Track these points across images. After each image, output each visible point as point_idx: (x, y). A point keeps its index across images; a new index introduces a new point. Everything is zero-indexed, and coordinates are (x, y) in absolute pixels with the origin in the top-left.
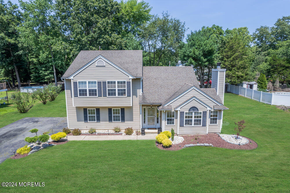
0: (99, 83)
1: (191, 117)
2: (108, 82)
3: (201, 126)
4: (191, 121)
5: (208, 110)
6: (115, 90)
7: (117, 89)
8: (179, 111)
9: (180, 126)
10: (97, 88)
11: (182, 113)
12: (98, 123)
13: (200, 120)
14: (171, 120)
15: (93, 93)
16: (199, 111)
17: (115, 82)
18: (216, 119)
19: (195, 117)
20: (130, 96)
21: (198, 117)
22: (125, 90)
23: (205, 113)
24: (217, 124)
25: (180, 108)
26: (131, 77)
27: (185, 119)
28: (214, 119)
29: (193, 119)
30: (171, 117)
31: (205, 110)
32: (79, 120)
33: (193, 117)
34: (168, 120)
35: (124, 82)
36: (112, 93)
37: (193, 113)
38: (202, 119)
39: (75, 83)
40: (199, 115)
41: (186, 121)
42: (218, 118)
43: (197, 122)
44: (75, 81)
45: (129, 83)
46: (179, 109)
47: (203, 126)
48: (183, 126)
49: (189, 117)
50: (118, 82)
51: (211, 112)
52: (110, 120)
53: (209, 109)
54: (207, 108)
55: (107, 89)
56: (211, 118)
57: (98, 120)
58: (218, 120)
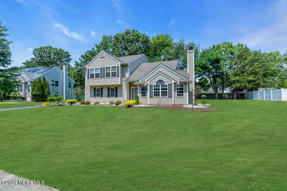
0: (101, 69)
1: (159, 89)
2: (106, 68)
3: (168, 97)
4: (159, 92)
5: (172, 83)
6: (110, 73)
7: (111, 72)
8: (149, 84)
9: (150, 97)
10: (100, 73)
11: (151, 86)
12: (102, 99)
13: (167, 92)
14: (144, 93)
15: (97, 76)
16: (165, 84)
17: (110, 67)
18: (183, 92)
19: (162, 89)
20: (119, 77)
21: (164, 89)
22: (116, 72)
23: (170, 85)
24: (184, 97)
25: (150, 82)
26: (119, 63)
27: (153, 91)
28: (180, 92)
29: (160, 91)
30: (144, 90)
31: (170, 82)
32: (91, 96)
33: (160, 89)
34: (142, 93)
35: (116, 67)
36: (108, 75)
37: (160, 86)
38: (168, 91)
39: (88, 70)
40: (165, 88)
41: (155, 92)
42: (184, 90)
43: (164, 94)
44: (88, 68)
45: (118, 67)
46: (148, 82)
47: (169, 97)
48: (152, 97)
49: (157, 89)
50: (112, 67)
51: (178, 85)
52: (109, 96)
53: (173, 81)
54: (172, 81)
55: (105, 72)
56: (177, 91)
57: (102, 96)
58: (184, 93)
